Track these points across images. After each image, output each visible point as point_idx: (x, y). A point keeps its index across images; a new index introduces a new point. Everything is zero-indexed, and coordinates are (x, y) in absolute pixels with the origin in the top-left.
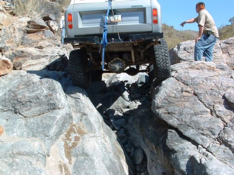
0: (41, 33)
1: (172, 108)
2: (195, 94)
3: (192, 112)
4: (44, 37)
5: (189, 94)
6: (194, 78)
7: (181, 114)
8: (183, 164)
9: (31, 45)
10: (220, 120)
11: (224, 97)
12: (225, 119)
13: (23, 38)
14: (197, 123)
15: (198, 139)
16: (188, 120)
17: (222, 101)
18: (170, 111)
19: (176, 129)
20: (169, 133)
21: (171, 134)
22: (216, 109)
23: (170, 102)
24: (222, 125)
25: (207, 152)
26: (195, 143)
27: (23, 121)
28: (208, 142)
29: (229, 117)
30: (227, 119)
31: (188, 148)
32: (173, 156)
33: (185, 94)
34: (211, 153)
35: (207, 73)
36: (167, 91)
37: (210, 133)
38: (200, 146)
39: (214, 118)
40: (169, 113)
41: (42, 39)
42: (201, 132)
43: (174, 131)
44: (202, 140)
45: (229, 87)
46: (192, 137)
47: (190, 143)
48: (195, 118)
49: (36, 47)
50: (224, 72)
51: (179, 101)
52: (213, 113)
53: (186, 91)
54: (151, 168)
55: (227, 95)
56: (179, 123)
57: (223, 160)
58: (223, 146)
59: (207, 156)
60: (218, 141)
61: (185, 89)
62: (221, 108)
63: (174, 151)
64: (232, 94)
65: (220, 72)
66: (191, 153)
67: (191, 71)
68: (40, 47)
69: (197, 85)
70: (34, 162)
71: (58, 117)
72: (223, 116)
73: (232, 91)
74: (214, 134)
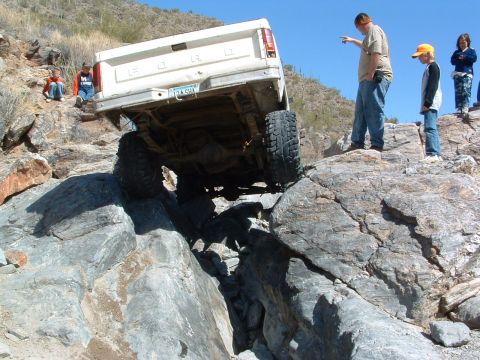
1: (298, 223)
2: (337, 200)
3: (330, 228)
4: (109, 127)
5: (328, 201)
6: (338, 176)
7: (311, 232)
8: (308, 309)
9: (86, 140)
10: (372, 238)
11: (383, 202)
12: (381, 236)
13: (74, 129)
14: (336, 244)
15: (336, 270)
16: (321, 242)
17: (379, 207)
18: (295, 228)
19: (303, 257)
20: (291, 264)
21: (296, 264)
22: (369, 221)
23: (295, 215)
24: (374, 245)
25: (348, 289)
26: (331, 277)
27: (57, 246)
28: (354, 274)
29: (387, 233)
30: (384, 237)
31: (317, 284)
32: (294, 298)
33: (320, 200)
34: (355, 289)
35: (362, 167)
36: (293, 198)
37: (355, 259)
38: (338, 281)
39: (365, 234)
40: (293, 232)
42: (341, 257)
43: (299, 260)
44: (342, 270)
45: (393, 186)
46: (326, 267)
47: (323, 277)
48: (333, 237)
49: (94, 144)
50: (393, 165)
51: (310, 213)
52: (364, 229)
53: (322, 197)
54: (268, 328)
55: (387, 198)
56: (307, 246)
57: (374, 302)
58: (375, 279)
59: (346, 295)
60: (367, 270)
61: (320, 193)
62: (377, 219)
63: (295, 291)
64: (395, 196)
65: (389, 165)
66: (321, 291)
67: (337, 165)
68: (102, 143)
69: (341, 185)
70: (64, 293)
71: (110, 235)
72: (378, 231)
73: (397, 192)
74: (361, 261)
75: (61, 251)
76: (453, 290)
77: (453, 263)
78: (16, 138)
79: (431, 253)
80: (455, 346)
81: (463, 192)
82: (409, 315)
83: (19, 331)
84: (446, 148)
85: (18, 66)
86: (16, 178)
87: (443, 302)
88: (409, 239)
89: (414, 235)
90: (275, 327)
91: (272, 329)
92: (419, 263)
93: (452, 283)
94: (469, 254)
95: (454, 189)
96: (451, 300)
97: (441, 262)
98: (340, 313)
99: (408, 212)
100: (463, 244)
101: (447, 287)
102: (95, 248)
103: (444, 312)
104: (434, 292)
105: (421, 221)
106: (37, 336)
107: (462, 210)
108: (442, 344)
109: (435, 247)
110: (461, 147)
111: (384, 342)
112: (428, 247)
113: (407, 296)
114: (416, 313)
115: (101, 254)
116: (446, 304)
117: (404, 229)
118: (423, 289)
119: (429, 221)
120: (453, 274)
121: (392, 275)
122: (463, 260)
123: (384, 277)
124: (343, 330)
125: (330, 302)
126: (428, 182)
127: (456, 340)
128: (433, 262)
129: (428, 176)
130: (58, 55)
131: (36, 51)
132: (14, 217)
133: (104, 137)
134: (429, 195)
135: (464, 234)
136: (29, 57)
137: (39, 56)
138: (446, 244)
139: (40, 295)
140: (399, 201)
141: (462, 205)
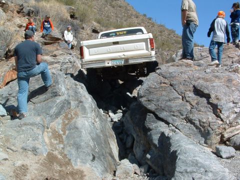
0: (57, 44)
1: (152, 96)
2: (171, 85)
3: (167, 98)
4: (59, 48)
5: (166, 85)
6: (172, 73)
7: (158, 101)
8: (156, 139)
9: (47, 54)
10: (188, 104)
11: (194, 86)
12: (192, 103)
14: (170, 107)
15: (170, 120)
16: (162, 106)
17: (192, 89)
18: (150, 99)
19: (154, 113)
20: (148, 116)
21: (150, 117)
22: (187, 96)
23: (150, 92)
24: (189, 108)
25: (176, 129)
26: (167, 123)
27: (32, 106)
28: (179, 122)
29: (196, 101)
30: (194, 104)
31: (160, 127)
32: (149, 133)
33: (163, 85)
34: (179, 129)
35: (184, 69)
36: (149, 83)
37: (179, 114)
38: (171, 125)
39: (184, 102)
40: (149, 101)
41: (57, 50)
42: (172, 113)
43: (152, 114)
45: (199, 78)
46: (165, 118)
47: (163, 123)
48: (169, 103)
49: (51, 56)
50: (199, 68)
51: (157, 91)
52: (184, 99)
53: (164, 83)
54: (136, 148)
55: (196, 84)
56: (156, 108)
57: (188, 136)
58: (189, 124)
59: (175, 132)
60: (185, 120)
61: (163, 81)
62: (191, 95)
63: (150, 130)
64: (200, 83)
65: (197, 68)
66: (162, 130)
67: (172, 67)
68: (55, 56)
69: (173, 77)
70: (35, 129)
71: (58, 101)
72: (191, 101)
73: (201, 81)
74: (182, 115)
75: (34, 109)
76: (228, 131)
77: (228, 117)
78: (12, 53)
79: (217, 112)
80: (228, 158)
81: (234, 82)
82: (206, 143)
83: (13, 148)
84: (227, 60)
85: (13, 17)
86: (12, 73)
87: (222, 136)
88: (206, 105)
89: (209, 103)
90: (139, 147)
91: (138, 148)
92: (211, 117)
93: (227, 127)
94: (236, 113)
95: (230, 80)
96: (226, 136)
97: (222, 117)
98: (171, 141)
99: (206, 92)
100: (233, 108)
101: (225, 129)
102: (51, 108)
103: (223, 141)
104: (218, 131)
105: (213, 96)
106: (22, 150)
107: (233, 91)
108: (221, 157)
109: (219, 109)
110: (234, 60)
111: (192, 155)
112: (216, 109)
113: (204, 133)
114: (209, 142)
115: (54, 110)
116: (224, 137)
117: (204, 100)
118: (212, 130)
119: (216, 96)
120: (228, 122)
121: (197, 123)
122: (233, 116)
123: (194, 124)
124: (172, 149)
125: (167, 135)
126: (217, 77)
127: (228, 155)
128: (218, 116)
129: (217, 74)
130: (33, 12)
131: (22, 9)
132: (11, 92)
133: (56, 53)
134: (217, 83)
135: (234, 103)
136: (18, 12)
137: (23, 12)
138: (225, 107)
139: (23, 131)
140: (202, 86)
141: (234, 88)
